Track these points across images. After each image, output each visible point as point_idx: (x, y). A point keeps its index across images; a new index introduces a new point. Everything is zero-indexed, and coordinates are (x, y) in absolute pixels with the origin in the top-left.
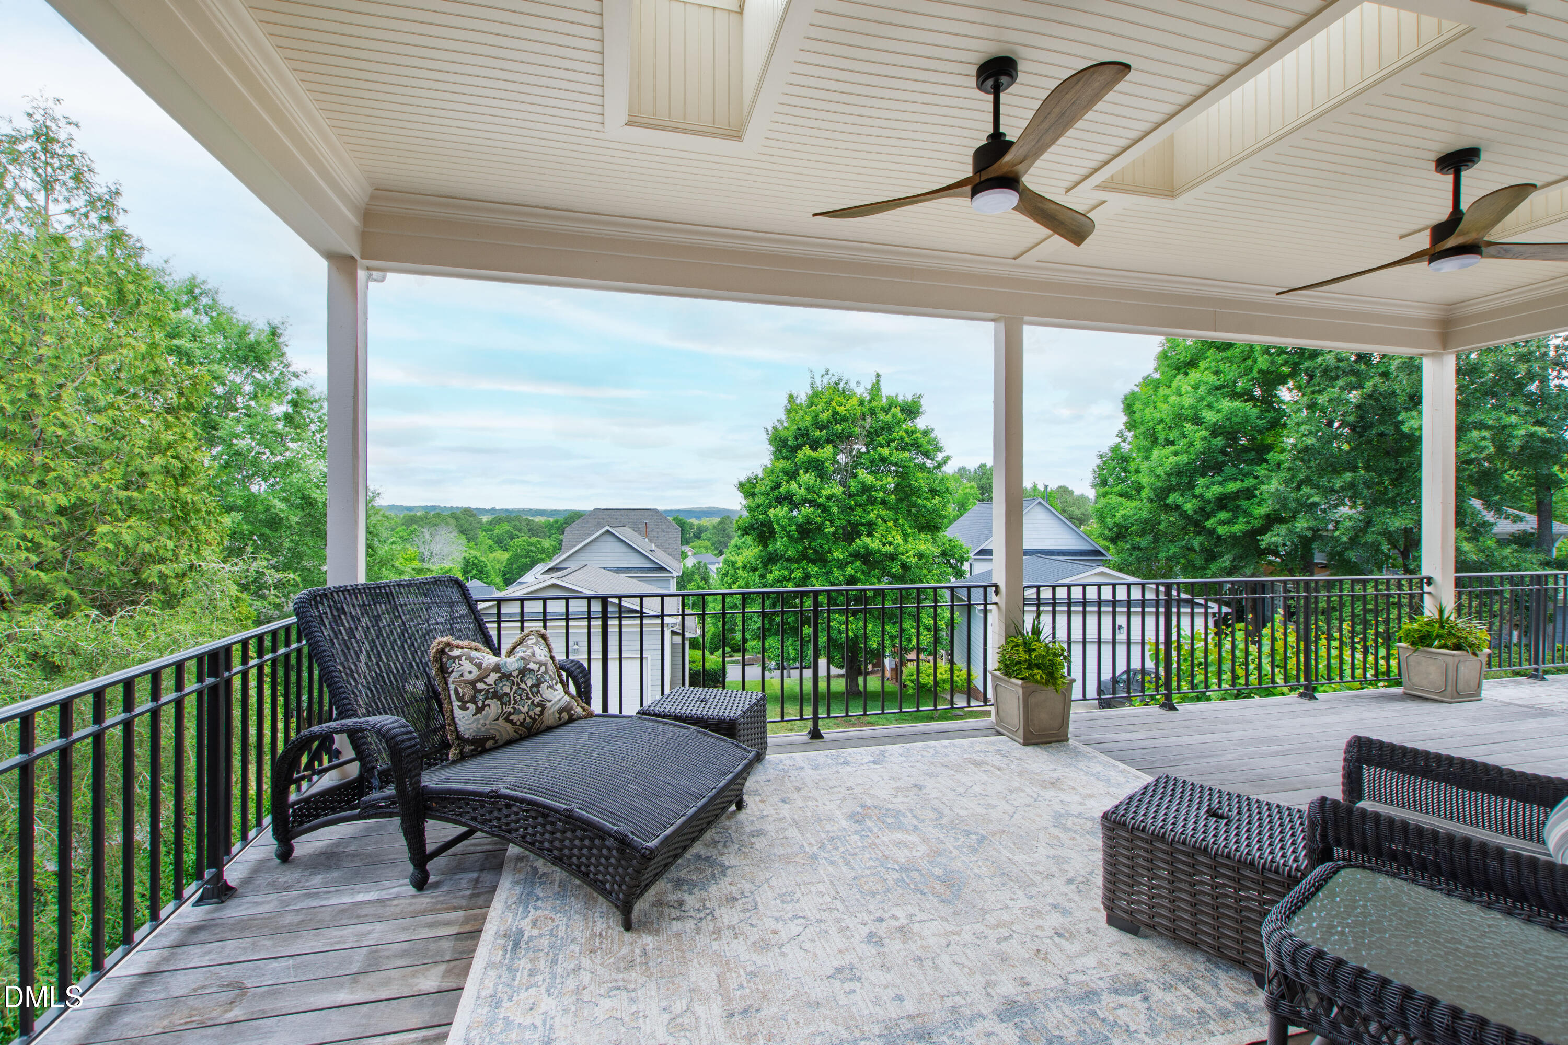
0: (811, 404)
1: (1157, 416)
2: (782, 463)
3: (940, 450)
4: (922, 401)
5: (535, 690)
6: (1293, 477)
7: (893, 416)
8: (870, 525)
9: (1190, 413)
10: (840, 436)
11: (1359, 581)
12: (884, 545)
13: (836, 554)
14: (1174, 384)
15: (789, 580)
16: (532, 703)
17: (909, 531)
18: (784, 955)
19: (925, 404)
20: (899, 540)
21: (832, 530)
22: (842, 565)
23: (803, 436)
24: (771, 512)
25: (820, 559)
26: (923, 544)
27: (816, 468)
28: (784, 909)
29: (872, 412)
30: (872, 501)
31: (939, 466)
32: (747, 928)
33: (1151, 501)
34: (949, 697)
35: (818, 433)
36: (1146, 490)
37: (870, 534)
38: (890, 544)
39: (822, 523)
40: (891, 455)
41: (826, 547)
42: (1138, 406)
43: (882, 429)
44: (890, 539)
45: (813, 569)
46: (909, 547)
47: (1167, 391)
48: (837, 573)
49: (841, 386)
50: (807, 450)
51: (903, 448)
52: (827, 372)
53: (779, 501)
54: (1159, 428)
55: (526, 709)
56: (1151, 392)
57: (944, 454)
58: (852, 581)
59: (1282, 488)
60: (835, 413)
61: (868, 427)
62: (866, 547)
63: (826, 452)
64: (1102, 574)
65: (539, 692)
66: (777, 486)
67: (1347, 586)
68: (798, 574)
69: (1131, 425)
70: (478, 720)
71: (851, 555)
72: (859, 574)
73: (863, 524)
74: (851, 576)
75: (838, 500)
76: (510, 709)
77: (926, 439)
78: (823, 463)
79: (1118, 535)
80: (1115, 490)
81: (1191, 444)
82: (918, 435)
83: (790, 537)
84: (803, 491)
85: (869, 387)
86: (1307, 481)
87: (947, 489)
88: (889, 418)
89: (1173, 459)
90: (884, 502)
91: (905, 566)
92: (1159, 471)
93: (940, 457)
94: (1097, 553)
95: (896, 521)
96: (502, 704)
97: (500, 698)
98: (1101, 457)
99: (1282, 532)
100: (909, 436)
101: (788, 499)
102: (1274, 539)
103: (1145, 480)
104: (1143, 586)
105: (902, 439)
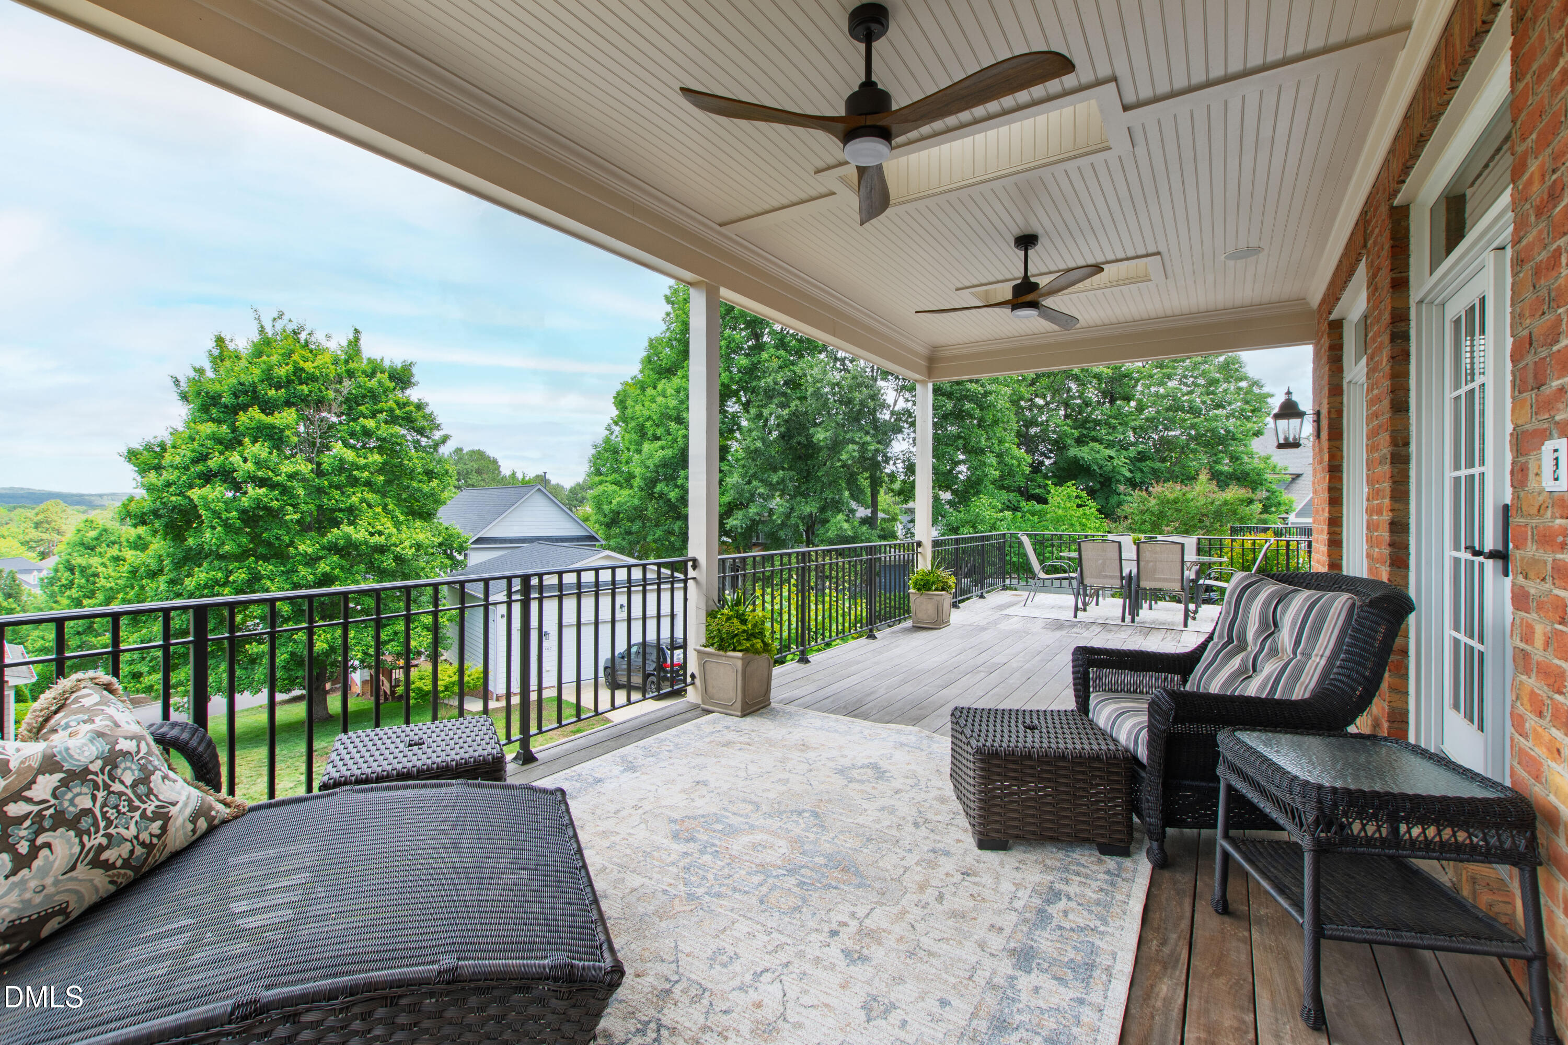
0: (259, 354)
1: (646, 413)
2: (208, 428)
3: (438, 427)
4: (414, 370)
5: (142, 789)
6: (747, 472)
7: (380, 382)
8: (351, 510)
9: (673, 413)
10: (304, 400)
11: (786, 554)
12: (372, 534)
13: (302, 548)
14: (660, 387)
15: (226, 583)
16: (144, 815)
17: (402, 518)
18: (799, 1026)
19: (418, 374)
20: (390, 527)
21: (297, 516)
22: (311, 561)
23: (246, 393)
24: (195, 494)
25: (278, 554)
26: (420, 533)
27: (270, 437)
28: (735, 974)
29: (351, 374)
30: (354, 482)
31: (436, 446)
32: (725, 1020)
33: (641, 489)
34: (456, 703)
35: (272, 392)
36: (638, 479)
37: (352, 523)
38: (380, 533)
39: (281, 508)
40: (378, 428)
41: (286, 539)
42: (629, 402)
43: (364, 396)
44: (379, 528)
45: (265, 568)
46: (404, 536)
47: (653, 392)
48: (303, 571)
49: (303, 336)
50: (255, 413)
51: (393, 420)
52: (281, 315)
53: (207, 478)
54: (648, 424)
55: (133, 830)
56: (638, 391)
57: (441, 433)
58: (326, 580)
59: (740, 481)
60: (298, 370)
61: (345, 392)
62: (348, 538)
63: (286, 417)
64: (608, 557)
65: (150, 791)
66: (203, 458)
67: (777, 558)
68: (241, 576)
69: (623, 418)
70: (23, 882)
71: (323, 548)
72: (336, 572)
73: (340, 510)
74: (325, 574)
75: (304, 480)
76: (101, 840)
77: (421, 413)
78: (282, 431)
79: (612, 521)
80: (609, 478)
81: (675, 441)
82: (412, 408)
83: (226, 525)
84: (250, 466)
85: (344, 343)
86: (754, 476)
87: (447, 472)
88: (373, 383)
89: (661, 453)
90: (368, 484)
91: (399, 559)
92: (650, 463)
93: (437, 435)
94: (592, 538)
95: (385, 507)
96: (79, 834)
97: (73, 823)
98: (596, 447)
99: (740, 517)
100: (400, 408)
101: (226, 475)
102: (735, 522)
103: (638, 471)
104: (644, 567)
105: (391, 410)
